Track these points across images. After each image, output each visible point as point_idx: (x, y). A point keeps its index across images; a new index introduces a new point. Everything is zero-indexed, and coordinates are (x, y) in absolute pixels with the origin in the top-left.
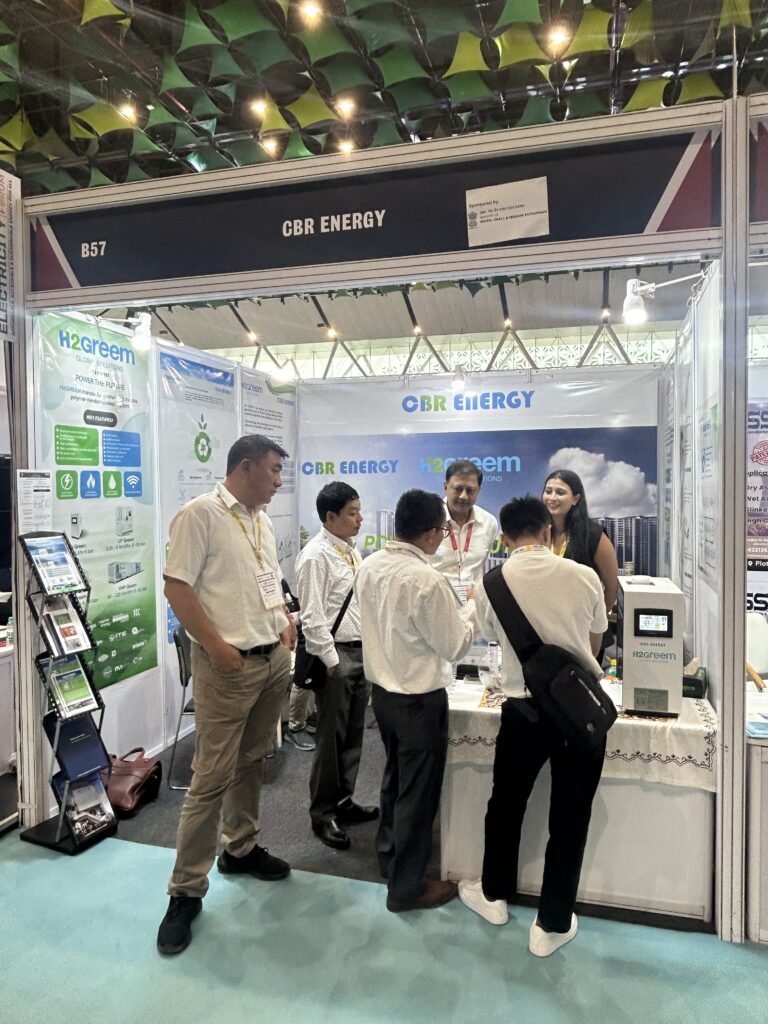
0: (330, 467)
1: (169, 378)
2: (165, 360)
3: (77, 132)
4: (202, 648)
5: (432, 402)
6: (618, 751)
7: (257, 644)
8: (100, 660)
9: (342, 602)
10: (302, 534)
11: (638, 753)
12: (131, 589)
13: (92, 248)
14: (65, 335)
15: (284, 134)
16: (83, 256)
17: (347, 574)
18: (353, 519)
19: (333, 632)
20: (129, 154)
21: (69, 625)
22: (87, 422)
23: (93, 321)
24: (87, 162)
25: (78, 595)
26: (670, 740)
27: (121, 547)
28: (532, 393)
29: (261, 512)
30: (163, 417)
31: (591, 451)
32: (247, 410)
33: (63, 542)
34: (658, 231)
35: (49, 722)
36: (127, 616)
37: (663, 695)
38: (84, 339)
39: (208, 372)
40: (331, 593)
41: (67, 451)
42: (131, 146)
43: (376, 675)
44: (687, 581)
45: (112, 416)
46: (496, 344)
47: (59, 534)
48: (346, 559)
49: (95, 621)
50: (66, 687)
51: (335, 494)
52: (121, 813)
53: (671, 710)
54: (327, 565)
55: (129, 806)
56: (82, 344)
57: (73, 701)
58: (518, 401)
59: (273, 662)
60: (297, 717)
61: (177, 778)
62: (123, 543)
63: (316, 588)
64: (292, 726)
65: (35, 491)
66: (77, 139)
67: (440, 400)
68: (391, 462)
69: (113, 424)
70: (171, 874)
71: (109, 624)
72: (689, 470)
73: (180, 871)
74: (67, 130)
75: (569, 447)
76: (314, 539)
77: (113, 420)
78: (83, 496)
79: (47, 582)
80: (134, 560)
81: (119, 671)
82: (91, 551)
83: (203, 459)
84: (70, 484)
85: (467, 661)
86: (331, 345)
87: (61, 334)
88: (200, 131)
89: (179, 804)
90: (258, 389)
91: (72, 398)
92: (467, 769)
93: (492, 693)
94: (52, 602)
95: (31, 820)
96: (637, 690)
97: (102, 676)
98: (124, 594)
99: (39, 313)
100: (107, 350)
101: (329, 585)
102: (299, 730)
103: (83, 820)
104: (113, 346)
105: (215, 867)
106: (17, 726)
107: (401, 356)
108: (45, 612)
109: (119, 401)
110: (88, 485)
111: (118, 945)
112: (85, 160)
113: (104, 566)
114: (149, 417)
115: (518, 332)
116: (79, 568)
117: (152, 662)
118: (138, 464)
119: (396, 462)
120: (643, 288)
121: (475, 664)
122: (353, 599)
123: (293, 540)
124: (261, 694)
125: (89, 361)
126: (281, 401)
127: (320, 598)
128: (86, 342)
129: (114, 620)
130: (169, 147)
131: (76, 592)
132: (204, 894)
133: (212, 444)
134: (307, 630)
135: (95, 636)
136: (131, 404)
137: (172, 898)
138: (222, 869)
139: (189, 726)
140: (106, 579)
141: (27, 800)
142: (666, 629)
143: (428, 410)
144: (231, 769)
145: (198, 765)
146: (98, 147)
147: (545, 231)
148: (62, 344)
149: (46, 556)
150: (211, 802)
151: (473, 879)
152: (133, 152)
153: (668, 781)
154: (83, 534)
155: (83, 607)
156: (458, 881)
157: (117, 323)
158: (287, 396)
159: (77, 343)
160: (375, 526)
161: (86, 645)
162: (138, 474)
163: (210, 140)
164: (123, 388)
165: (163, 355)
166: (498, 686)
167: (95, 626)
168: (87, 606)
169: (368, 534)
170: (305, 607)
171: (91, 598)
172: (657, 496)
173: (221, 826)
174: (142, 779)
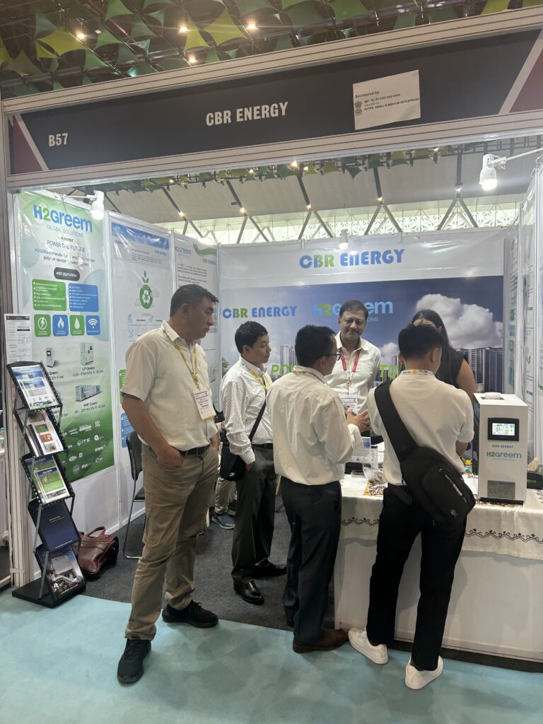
0: (244, 312)
1: (119, 243)
2: (115, 229)
3: (42, 53)
4: (151, 449)
5: (323, 260)
6: (475, 530)
7: (193, 447)
8: (70, 460)
9: (257, 414)
10: (223, 364)
11: (491, 531)
12: (94, 406)
13: (57, 139)
14: (38, 209)
15: (203, 51)
16: (50, 145)
17: (260, 392)
18: (264, 350)
19: (251, 437)
20: (83, 69)
21: (47, 433)
22: (57, 277)
23: (59, 198)
24: (50, 77)
25: (53, 410)
26: (517, 521)
27: (84, 374)
28: (402, 251)
29: (197, 345)
30: (115, 273)
31: (449, 296)
32: (180, 268)
33: (41, 370)
34: (511, 112)
35: (33, 506)
36: (91, 427)
37: (511, 486)
38: (53, 212)
39: (149, 237)
40: (249, 407)
41: (42, 300)
42: (84, 64)
43: (285, 470)
44: (529, 397)
45: (76, 272)
46: (371, 215)
47: (38, 363)
48: (259, 381)
49: (67, 430)
50: (45, 480)
51: (249, 332)
52: (88, 576)
53: (517, 498)
54: (244, 385)
55: (95, 571)
56: (52, 217)
57: (51, 491)
58: (392, 258)
59: (205, 460)
60: (221, 503)
61: (131, 550)
62: (86, 371)
63: (236, 404)
64: (217, 510)
65: (18, 330)
66: (41, 59)
67: (329, 258)
68: (291, 307)
69: (77, 278)
70: (127, 622)
71: (76, 433)
72: (531, 309)
73: (134, 620)
74: (35, 52)
75: (432, 293)
76: (234, 366)
77: (76, 275)
78: (55, 335)
79: (29, 400)
80: (95, 383)
81: (84, 469)
82: (62, 377)
83: (147, 306)
84: (45, 324)
85: (354, 459)
86: (242, 219)
87: (35, 209)
88: (138, 50)
89: (132, 569)
90: (187, 251)
91: (45, 258)
92: (355, 543)
93: (373, 485)
94: (33, 415)
95: (20, 581)
96: (490, 483)
97: (72, 473)
98: (87, 409)
99: (18, 192)
100: (71, 221)
101: (247, 402)
102: (223, 513)
103: (59, 582)
104: (75, 218)
105: (161, 617)
106: (9, 511)
107: (296, 227)
108: (28, 424)
109: (81, 261)
110: (59, 326)
111: (88, 676)
112: (48, 75)
113: (72, 388)
114: (104, 274)
115: (388, 206)
116: (53, 389)
117: (110, 462)
118: (97, 310)
119: (295, 307)
120: (497, 161)
121: (361, 461)
122: (265, 412)
123: (216, 369)
124: (196, 485)
125: (57, 229)
126: (205, 261)
127: (239, 412)
128: (54, 215)
129: (81, 430)
130: (114, 63)
131: (51, 407)
132: (153, 638)
133: (153, 294)
134: (230, 435)
135: (66, 441)
136: (90, 263)
137: (128, 640)
138: (166, 619)
139: (140, 510)
140: (74, 397)
141: (16, 566)
142: (514, 434)
143: (320, 266)
144: (173, 542)
145: (147, 539)
146: (58, 64)
147: (417, 115)
148: (36, 217)
149: (28, 380)
150: (158, 568)
151: (360, 629)
152: (86, 67)
153: (515, 553)
154: (55, 364)
155: (57, 419)
156: (348, 630)
157: (78, 199)
158: (210, 257)
159: (47, 215)
160: (279, 357)
161: (59, 448)
162: (97, 318)
163: (145, 58)
164: (83, 251)
165: (114, 225)
166: (378, 479)
167: (66, 434)
168: (60, 418)
169: (274, 364)
170: (228, 419)
171: (63, 413)
172: (503, 331)
173: (165, 586)
174: (104, 550)
